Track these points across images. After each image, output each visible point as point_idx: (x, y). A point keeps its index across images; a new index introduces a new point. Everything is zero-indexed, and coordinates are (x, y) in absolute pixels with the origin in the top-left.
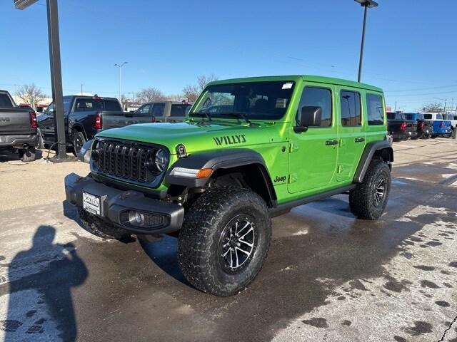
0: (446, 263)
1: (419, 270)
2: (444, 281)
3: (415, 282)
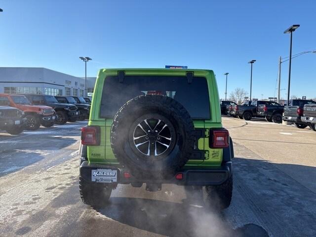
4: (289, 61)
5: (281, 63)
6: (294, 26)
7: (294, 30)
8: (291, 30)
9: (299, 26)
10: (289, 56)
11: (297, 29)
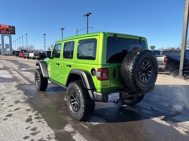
0: (14, 114)
1: (18, 108)
2: (8, 109)
3: (15, 105)
4: (87, 29)
5: (77, 31)
6: (89, 13)
7: (89, 15)
8: (88, 15)
9: (91, 14)
10: (87, 27)
11: (90, 15)
